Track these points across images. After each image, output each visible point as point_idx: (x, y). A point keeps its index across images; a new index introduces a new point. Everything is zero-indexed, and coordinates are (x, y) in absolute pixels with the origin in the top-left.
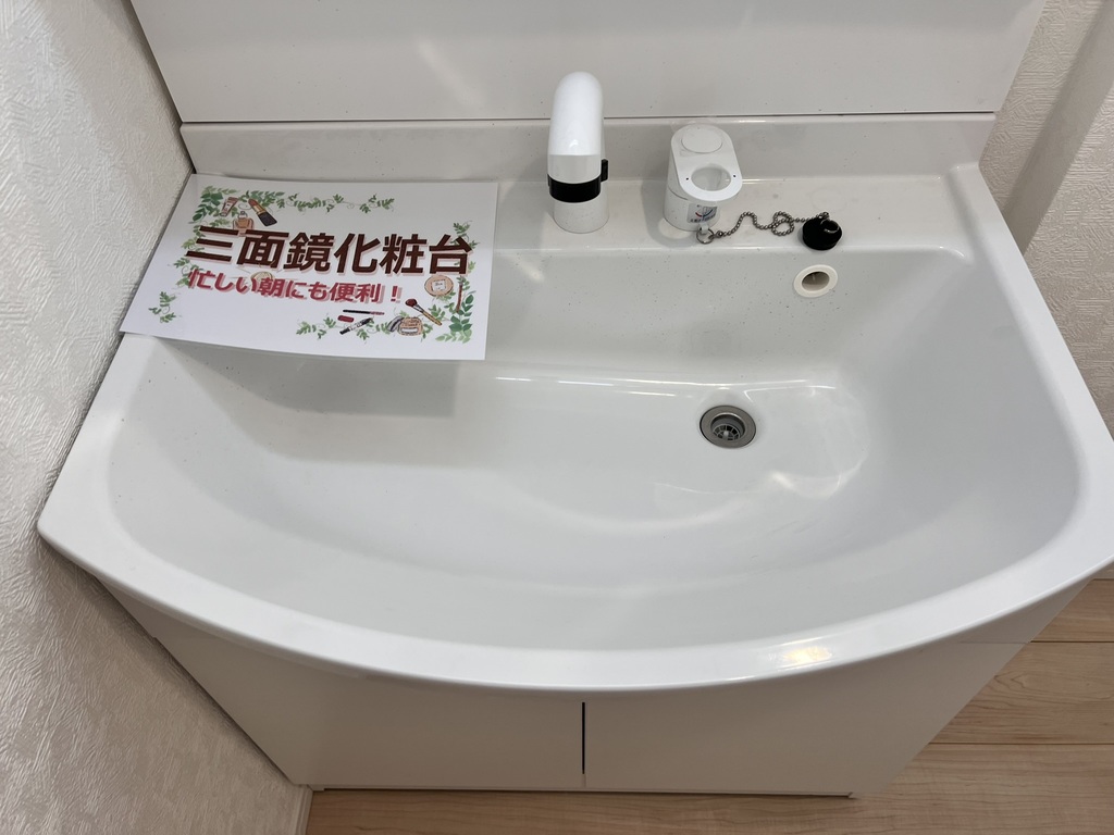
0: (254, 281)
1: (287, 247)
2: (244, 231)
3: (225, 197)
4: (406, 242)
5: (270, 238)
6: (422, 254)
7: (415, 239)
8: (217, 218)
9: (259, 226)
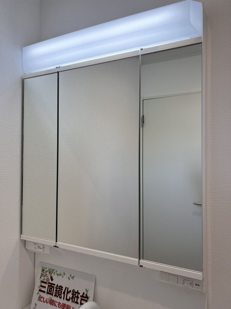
0: (49, 300)
1: (55, 289)
2: (48, 283)
3: (45, 270)
4: (76, 293)
5: (52, 285)
6: (79, 297)
7: (78, 293)
8: (44, 278)
9: (50, 281)
